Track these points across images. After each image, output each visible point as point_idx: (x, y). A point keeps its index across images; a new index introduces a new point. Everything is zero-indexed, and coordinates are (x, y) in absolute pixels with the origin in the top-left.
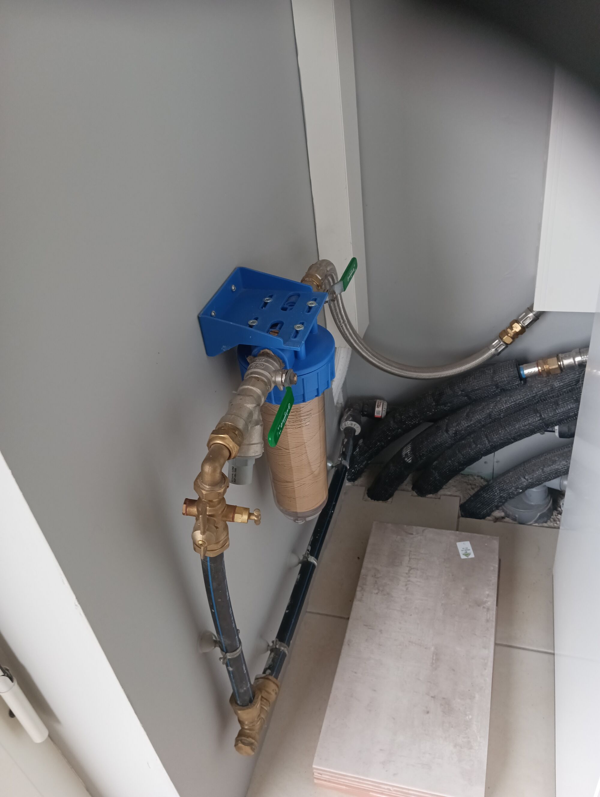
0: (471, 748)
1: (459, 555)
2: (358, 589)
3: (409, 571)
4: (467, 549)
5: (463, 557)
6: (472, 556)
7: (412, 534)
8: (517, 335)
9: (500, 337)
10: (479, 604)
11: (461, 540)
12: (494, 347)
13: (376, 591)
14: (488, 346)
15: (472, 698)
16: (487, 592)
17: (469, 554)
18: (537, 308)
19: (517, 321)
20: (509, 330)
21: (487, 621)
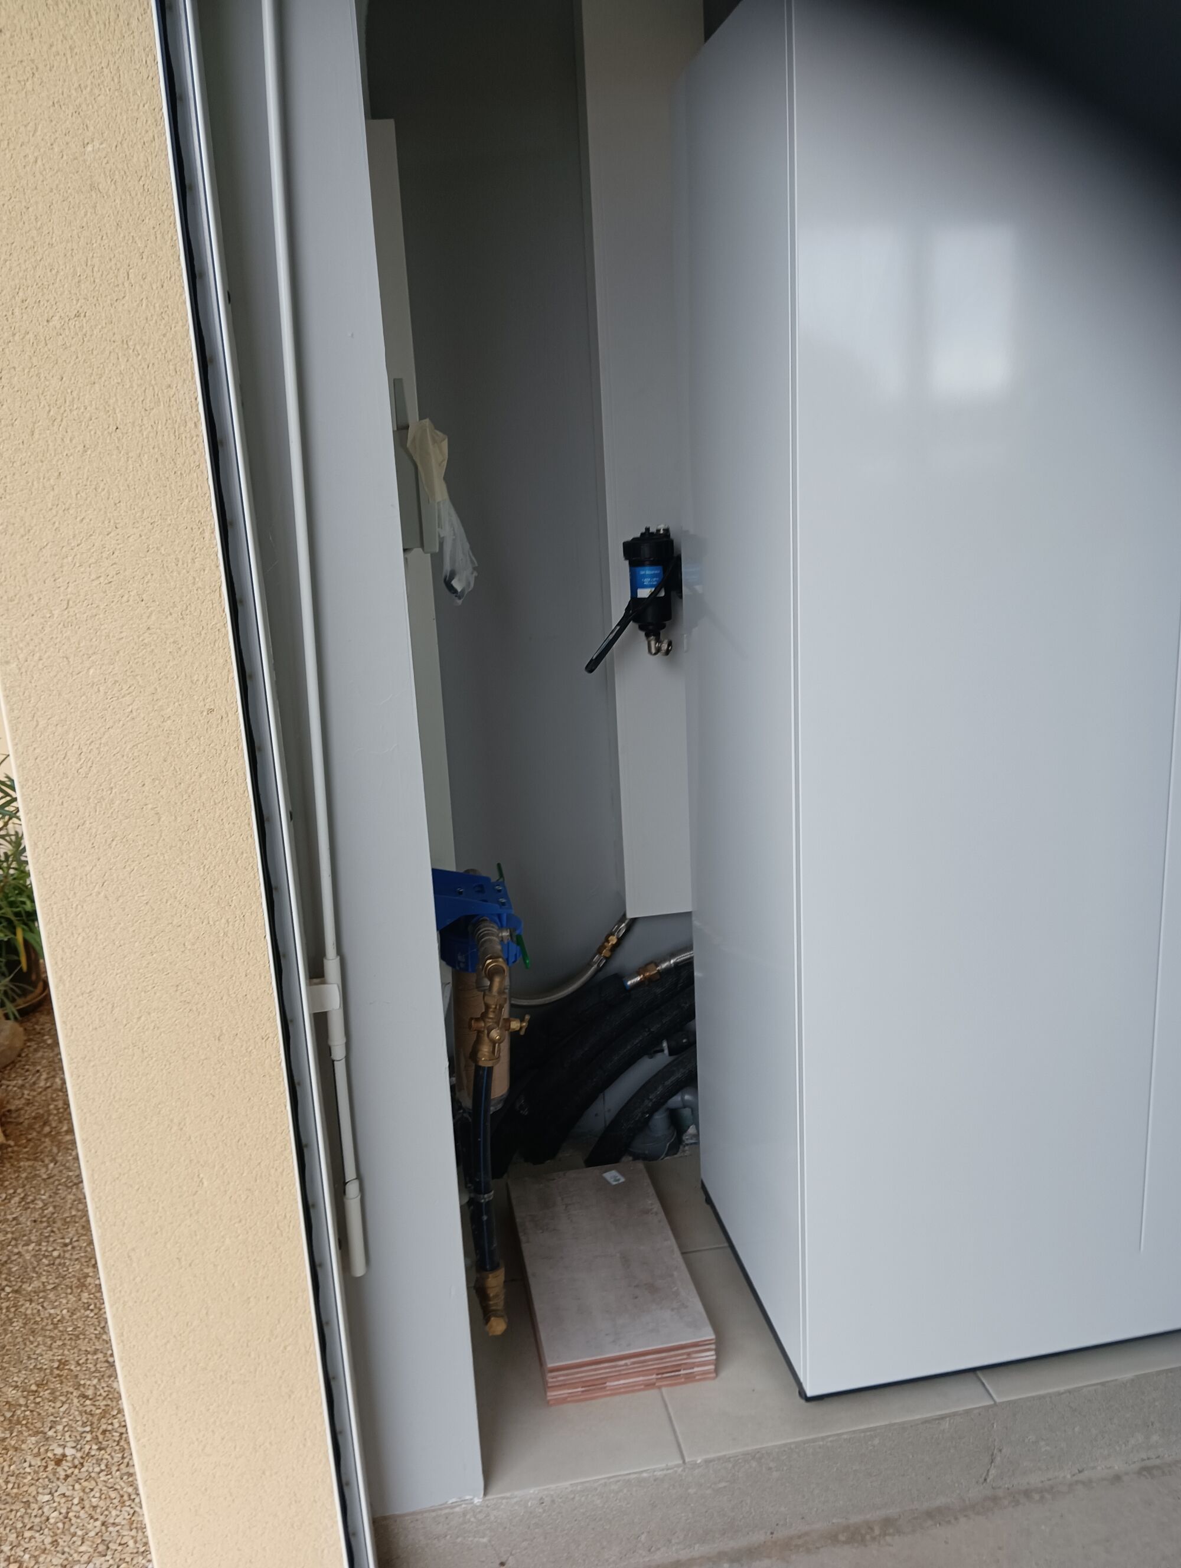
0: (686, 1307)
1: (609, 1183)
2: (521, 1234)
3: (566, 1207)
4: (615, 1177)
5: (615, 1183)
6: (622, 1180)
7: (554, 1179)
8: (615, 948)
9: (599, 951)
10: (647, 1212)
11: (606, 1172)
12: (595, 963)
13: (541, 1231)
14: (589, 965)
15: (672, 1276)
16: (650, 1202)
17: (619, 1180)
18: (630, 915)
19: (612, 934)
20: (606, 944)
21: (660, 1221)
